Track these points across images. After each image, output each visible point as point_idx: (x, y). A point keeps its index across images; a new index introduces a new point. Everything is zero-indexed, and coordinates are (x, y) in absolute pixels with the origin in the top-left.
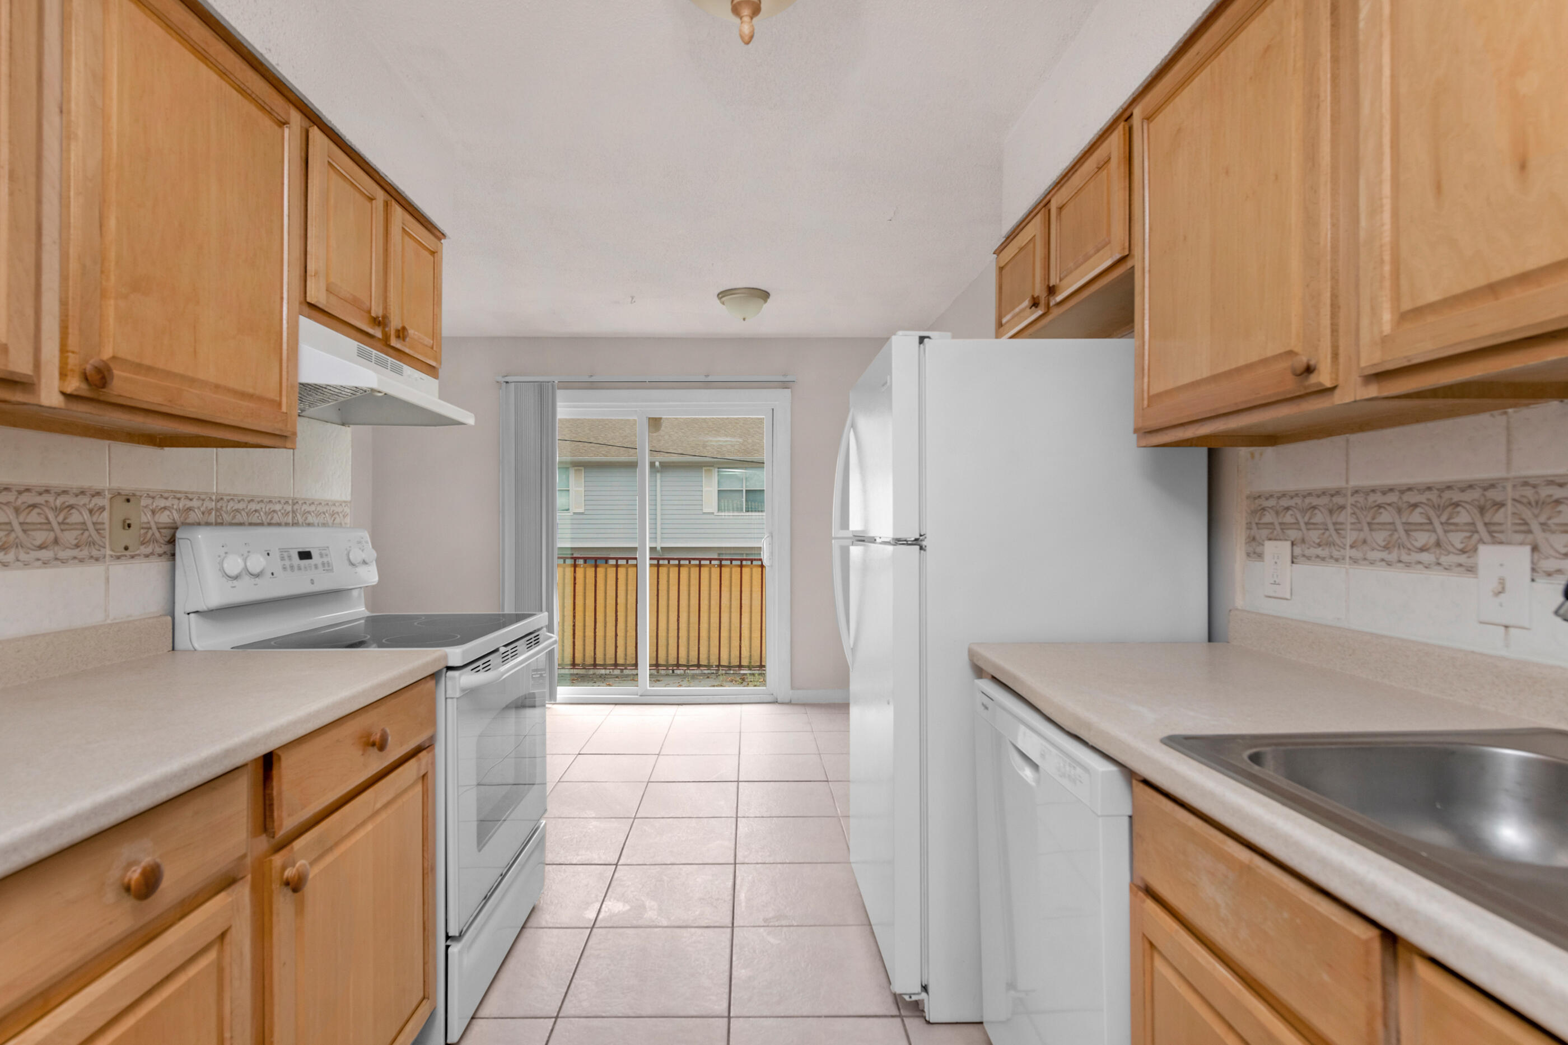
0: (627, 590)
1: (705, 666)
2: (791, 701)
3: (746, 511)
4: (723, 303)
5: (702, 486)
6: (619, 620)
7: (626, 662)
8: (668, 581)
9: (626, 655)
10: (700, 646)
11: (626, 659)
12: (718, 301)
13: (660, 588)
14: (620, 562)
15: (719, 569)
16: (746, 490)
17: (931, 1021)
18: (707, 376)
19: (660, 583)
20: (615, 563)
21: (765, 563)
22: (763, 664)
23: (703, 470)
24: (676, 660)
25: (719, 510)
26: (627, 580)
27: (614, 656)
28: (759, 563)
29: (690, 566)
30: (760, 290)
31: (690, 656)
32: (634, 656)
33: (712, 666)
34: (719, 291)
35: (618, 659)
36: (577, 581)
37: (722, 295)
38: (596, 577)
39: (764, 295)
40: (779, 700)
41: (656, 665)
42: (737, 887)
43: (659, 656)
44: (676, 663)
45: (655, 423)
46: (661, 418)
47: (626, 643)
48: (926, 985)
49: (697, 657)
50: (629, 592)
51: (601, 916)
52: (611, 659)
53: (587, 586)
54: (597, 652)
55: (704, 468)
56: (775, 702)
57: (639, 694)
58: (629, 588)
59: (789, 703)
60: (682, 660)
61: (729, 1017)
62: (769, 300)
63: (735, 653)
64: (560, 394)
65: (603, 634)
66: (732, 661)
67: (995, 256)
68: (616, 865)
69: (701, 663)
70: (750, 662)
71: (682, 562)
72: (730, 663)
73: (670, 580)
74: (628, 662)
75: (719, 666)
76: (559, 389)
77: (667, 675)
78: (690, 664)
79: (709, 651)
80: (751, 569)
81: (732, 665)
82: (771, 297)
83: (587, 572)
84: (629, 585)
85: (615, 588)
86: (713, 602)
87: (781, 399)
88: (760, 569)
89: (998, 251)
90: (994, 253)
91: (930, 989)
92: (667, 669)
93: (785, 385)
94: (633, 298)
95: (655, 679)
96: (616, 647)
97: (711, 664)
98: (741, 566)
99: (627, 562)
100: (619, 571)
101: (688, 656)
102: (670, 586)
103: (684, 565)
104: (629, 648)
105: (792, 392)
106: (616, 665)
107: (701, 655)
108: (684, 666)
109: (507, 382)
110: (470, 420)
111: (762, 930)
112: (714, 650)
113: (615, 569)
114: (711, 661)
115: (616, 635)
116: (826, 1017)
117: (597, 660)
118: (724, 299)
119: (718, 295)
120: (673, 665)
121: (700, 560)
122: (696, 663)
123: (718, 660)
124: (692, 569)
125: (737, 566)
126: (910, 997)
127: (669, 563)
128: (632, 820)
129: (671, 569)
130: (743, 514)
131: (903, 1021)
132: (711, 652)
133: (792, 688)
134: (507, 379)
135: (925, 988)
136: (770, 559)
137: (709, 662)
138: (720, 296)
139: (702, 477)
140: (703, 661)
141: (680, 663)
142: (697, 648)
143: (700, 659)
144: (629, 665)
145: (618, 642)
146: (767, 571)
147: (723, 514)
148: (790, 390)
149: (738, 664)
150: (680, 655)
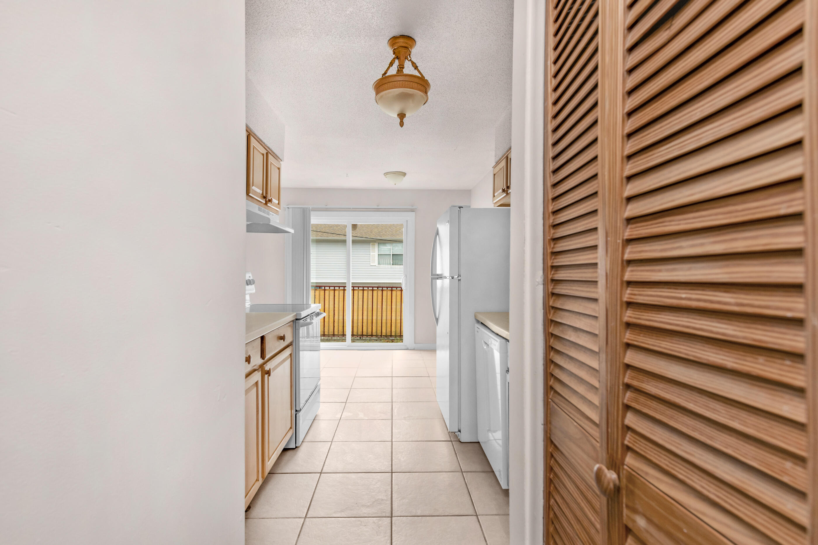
0: (339, 301)
1: (375, 336)
2: (414, 348)
3: (392, 265)
4: (386, 177)
5: (370, 252)
6: (335, 314)
7: (338, 333)
8: (358, 297)
9: (338, 330)
10: (373, 326)
11: (338, 332)
12: (384, 176)
13: (354, 300)
14: (336, 288)
15: (381, 291)
16: (392, 254)
17: (462, 441)
18: (378, 206)
19: (354, 298)
20: (333, 289)
21: (403, 288)
22: (401, 335)
23: (371, 244)
24: (362, 333)
25: (379, 264)
26: (339, 296)
27: (333, 331)
28: (400, 289)
29: (368, 290)
30: (402, 172)
31: (368, 331)
32: (342, 331)
33: (378, 336)
34: (385, 172)
35: (335, 332)
36: (316, 297)
37: (386, 174)
38: (325, 295)
39: (404, 174)
40: (409, 348)
41: (353, 335)
42: (393, 409)
43: (354, 331)
44: (361, 334)
45: (354, 226)
46: (357, 224)
47: (339, 325)
48: (460, 430)
49: (371, 331)
50: (340, 302)
51: (342, 417)
52: (331, 332)
53: (321, 299)
54: (325, 329)
55: (371, 243)
56: (407, 349)
57: (347, 345)
58: (340, 300)
59: (414, 349)
60: (364, 333)
61: (392, 441)
62: (406, 176)
63: (389, 329)
64: (312, 213)
65: (328, 321)
66: (387, 333)
67: (493, 169)
68: (346, 402)
69: (373, 334)
70: (396, 334)
71: (365, 288)
72: (386, 334)
73: (359, 297)
74: (339, 334)
75: (381, 336)
76: (312, 211)
77: (358, 339)
78: (368, 335)
79: (377, 329)
80: (396, 291)
81: (387, 335)
82: (407, 175)
83: (321, 292)
84: (340, 299)
85: (333, 300)
86: (378, 307)
87: (410, 217)
88: (400, 292)
89: (494, 167)
90: (493, 168)
91: (461, 431)
92: (358, 337)
93: (412, 210)
94: (347, 175)
95: (353, 341)
96: (334, 327)
97: (378, 335)
98: (392, 290)
99: (339, 288)
100: (335, 292)
101: (367, 331)
102: (359, 299)
103: (365, 290)
104: (340, 328)
105: (415, 213)
106: (334, 335)
107: (373, 331)
108: (365, 335)
109: (288, 208)
110: (292, 231)
111: (403, 420)
112: (379, 328)
113: (333, 291)
114: (378, 333)
115: (334, 321)
116: (426, 441)
117: (325, 333)
118: (387, 176)
119: (384, 174)
120: (360, 335)
121: (373, 287)
122: (371, 334)
123: (381, 333)
124: (369, 292)
125: (390, 290)
126: (454, 433)
127: (358, 288)
128: (350, 389)
129: (360, 291)
130: (390, 266)
131: (452, 442)
132: (378, 329)
133: (415, 343)
134: (288, 206)
135: (460, 431)
136: (405, 287)
137: (377, 334)
138: (385, 174)
139: (370, 247)
140: (374, 334)
141: (363, 334)
142: (371, 328)
143: (373, 332)
144: (340, 335)
145: (335, 324)
146: (403, 292)
147: (381, 266)
148: (414, 213)
149: (390, 335)
150: (363, 331)
